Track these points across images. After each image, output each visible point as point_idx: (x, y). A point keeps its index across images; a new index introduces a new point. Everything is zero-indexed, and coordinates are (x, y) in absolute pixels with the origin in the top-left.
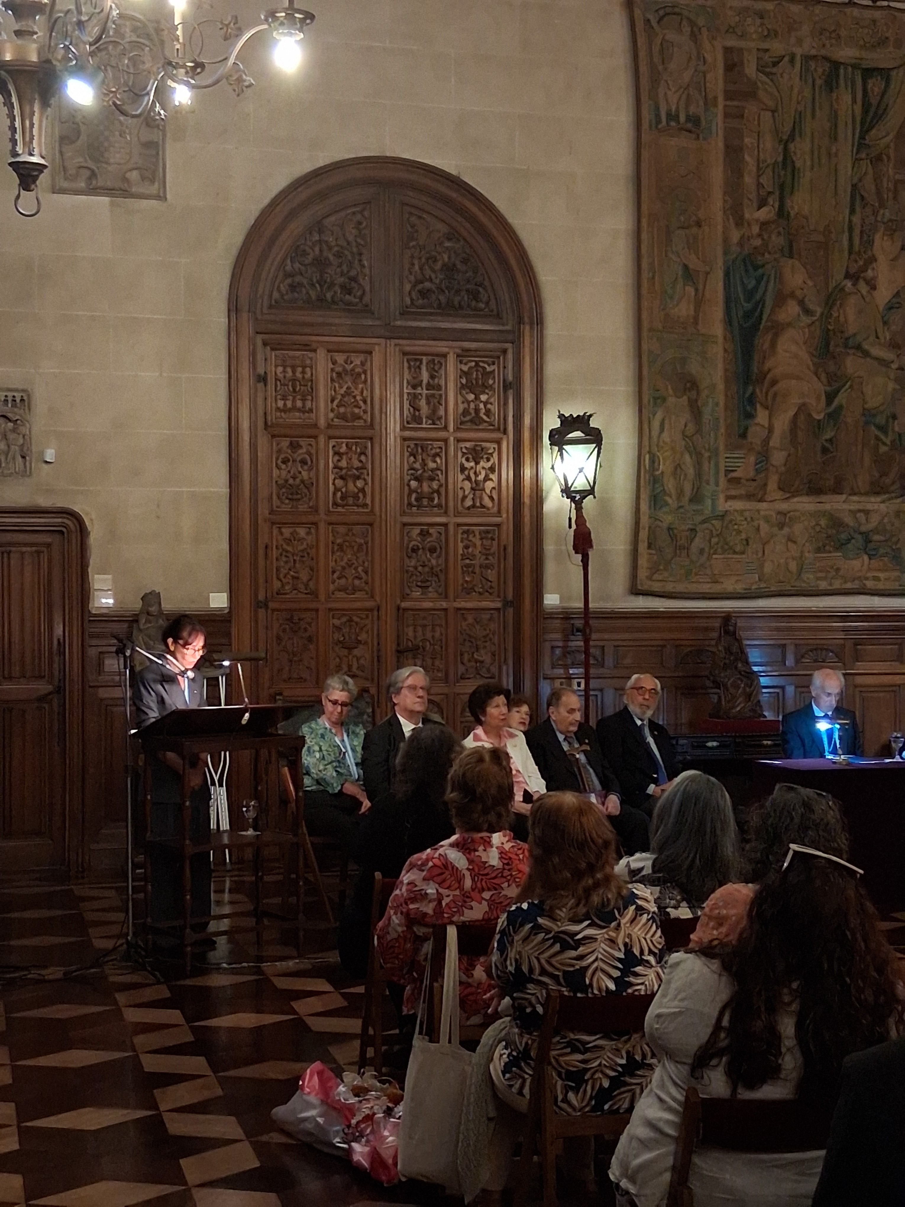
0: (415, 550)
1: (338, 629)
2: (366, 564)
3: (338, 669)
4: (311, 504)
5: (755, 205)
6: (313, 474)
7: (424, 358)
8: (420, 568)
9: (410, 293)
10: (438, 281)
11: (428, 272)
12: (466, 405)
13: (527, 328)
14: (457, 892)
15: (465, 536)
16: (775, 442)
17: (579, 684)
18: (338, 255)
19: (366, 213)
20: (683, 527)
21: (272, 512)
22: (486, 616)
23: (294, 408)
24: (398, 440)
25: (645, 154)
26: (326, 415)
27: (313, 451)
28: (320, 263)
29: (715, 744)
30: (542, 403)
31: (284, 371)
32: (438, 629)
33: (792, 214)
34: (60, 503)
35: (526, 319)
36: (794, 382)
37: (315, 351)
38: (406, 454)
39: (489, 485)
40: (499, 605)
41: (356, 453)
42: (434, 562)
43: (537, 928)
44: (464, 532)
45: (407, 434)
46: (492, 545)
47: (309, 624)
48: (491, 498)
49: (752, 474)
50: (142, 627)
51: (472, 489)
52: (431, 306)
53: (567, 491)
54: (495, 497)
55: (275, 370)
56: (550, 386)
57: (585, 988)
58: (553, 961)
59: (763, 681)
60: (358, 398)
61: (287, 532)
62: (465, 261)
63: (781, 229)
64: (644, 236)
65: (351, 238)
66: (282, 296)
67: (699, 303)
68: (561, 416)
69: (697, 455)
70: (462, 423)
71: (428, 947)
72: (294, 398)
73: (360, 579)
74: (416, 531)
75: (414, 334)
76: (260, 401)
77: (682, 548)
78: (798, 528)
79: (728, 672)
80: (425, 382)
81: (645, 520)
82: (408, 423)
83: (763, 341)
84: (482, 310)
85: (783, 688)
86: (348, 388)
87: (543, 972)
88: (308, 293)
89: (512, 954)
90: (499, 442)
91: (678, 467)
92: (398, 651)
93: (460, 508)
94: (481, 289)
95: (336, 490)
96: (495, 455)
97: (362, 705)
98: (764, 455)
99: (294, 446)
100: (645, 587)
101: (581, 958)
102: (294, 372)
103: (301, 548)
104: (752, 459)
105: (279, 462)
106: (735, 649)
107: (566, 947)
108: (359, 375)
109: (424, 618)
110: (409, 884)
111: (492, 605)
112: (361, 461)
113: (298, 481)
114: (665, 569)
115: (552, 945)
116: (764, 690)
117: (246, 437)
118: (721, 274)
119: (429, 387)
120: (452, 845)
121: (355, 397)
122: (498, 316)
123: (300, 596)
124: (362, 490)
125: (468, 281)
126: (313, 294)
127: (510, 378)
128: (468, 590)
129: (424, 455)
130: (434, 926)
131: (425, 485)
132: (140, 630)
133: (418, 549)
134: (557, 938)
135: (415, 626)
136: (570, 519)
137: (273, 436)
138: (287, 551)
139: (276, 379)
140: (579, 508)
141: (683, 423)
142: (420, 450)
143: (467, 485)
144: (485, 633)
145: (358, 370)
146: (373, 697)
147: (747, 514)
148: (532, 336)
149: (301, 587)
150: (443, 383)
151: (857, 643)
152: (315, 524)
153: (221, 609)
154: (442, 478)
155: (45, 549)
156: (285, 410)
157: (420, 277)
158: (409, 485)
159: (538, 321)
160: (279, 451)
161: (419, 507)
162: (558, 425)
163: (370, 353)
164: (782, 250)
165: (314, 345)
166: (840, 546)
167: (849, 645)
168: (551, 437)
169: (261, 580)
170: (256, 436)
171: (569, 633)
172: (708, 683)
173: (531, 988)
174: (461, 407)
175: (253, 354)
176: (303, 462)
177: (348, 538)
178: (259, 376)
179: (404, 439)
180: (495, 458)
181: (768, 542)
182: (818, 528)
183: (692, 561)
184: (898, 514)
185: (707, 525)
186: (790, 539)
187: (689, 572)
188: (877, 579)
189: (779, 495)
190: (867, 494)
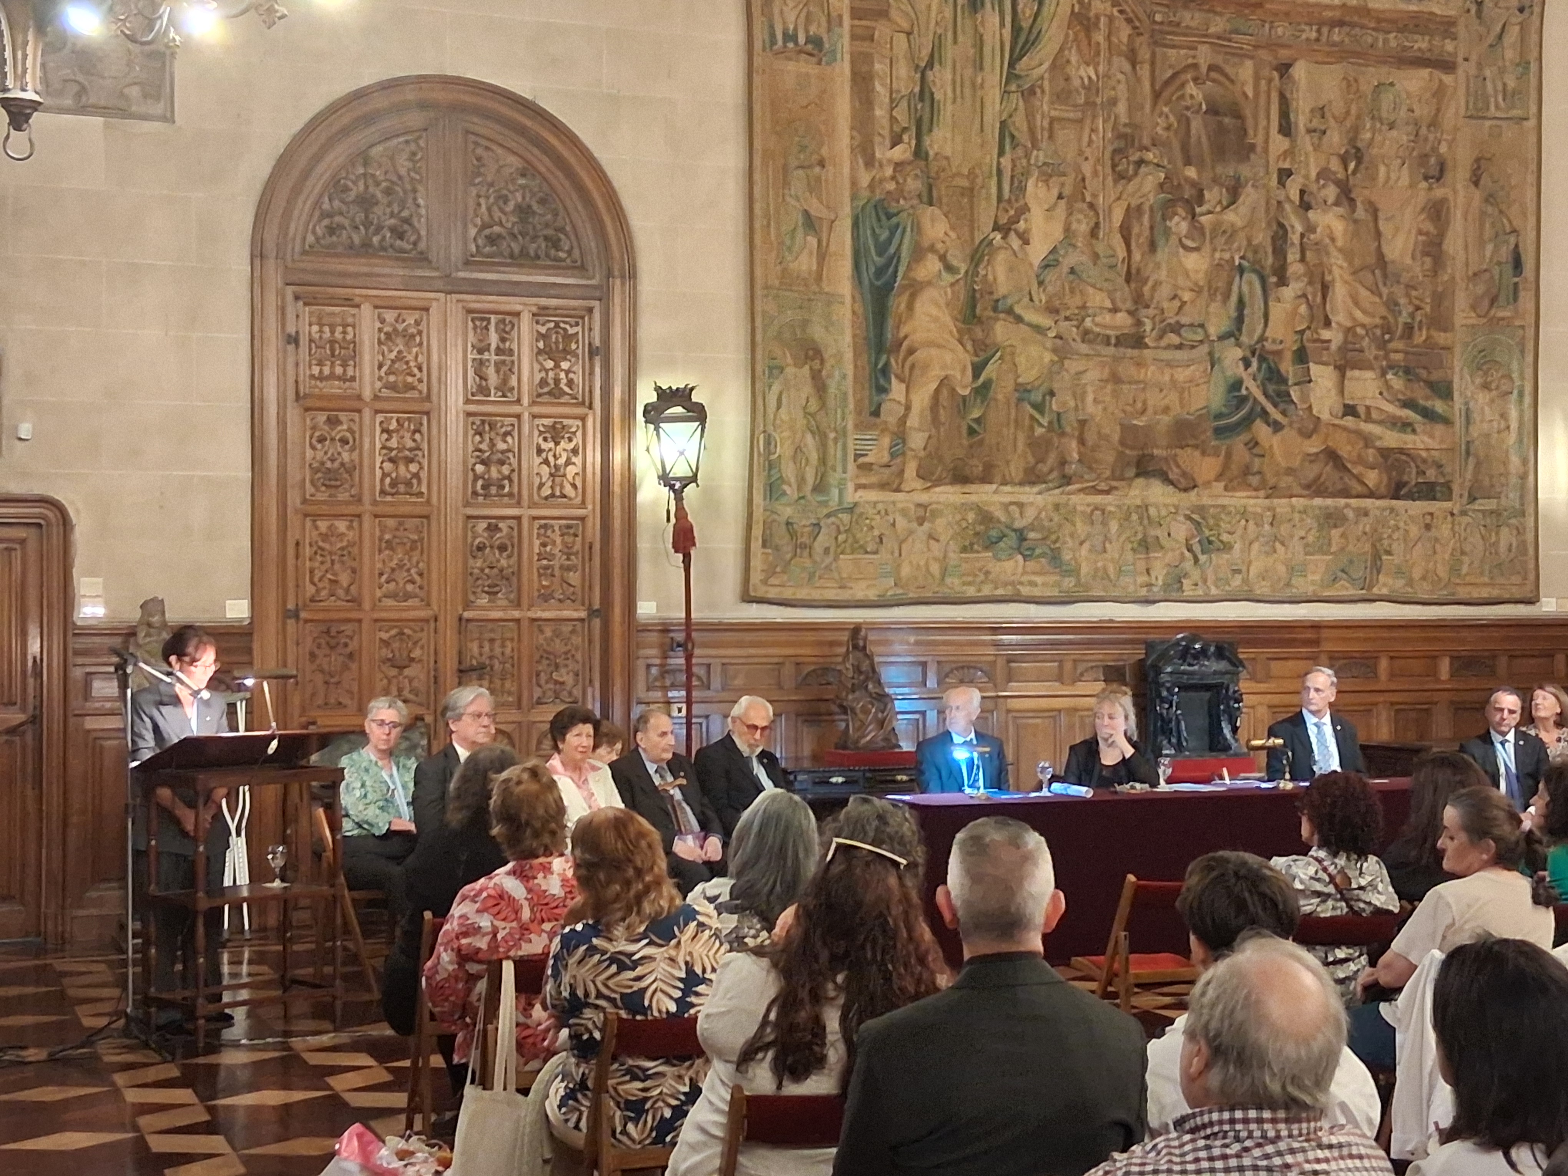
0: (481, 548)
1: (386, 643)
2: (421, 565)
3: (386, 692)
4: (353, 492)
5: (888, 142)
6: (355, 455)
7: (493, 317)
8: (487, 571)
9: (475, 239)
10: (509, 225)
11: (497, 214)
12: (543, 374)
13: (618, 282)
14: (514, 924)
15: (542, 531)
16: (913, 421)
17: (680, 710)
18: (388, 192)
19: (422, 143)
20: (804, 522)
21: (304, 501)
22: (566, 628)
23: (332, 376)
24: (461, 415)
25: (757, 79)
26: (372, 384)
27: (356, 428)
28: (366, 202)
29: (840, 780)
30: (635, 373)
31: (321, 331)
32: (509, 644)
33: (931, 153)
34: (37, 489)
35: (616, 273)
36: (934, 351)
37: (358, 306)
38: (471, 432)
39: (571, 471)
40: (583, 614)
41: (408, 431)
42: (504, 563)
43: (593, 950)
44: (541, 527)
45: (472, 408)
46: (574, 543)
47: (351, 638)
48: (574, 486)
49: (886, 459)
50: (141, 641)
51: (551, 475)
52: (501, 254)
53: (665, 479)
54: (579, 484)
55: (309, 330)
56: (645, 351)
57: (644, 1011)
58: (611, 983)
59: (899, 705)
60: (412, 364)
61: (323, 525)
62: (542, 202)
63: (918, 172)
64: (757, 176)
65: (403, 172)
66: (317, 239)
67: (822, 255)
68: (658, 389)
69: (821, 435)
70: (539, 395)
71: (482, 986)
72: (333, 363)
73: (413, 582)
74: (483, 525)
75: (479, 288)
76: (290, 367)
77: (803, 546)
78: (940, 524)
79: (857, 694)
80: (493, 347)
81: (759, 513)
82: (473, 395)
83: (898, 303)
84: (564, 260)
85: (923, 713)
86: (399, 352)
87: (599, 995)
88: (350, 238)
89: (566, 979)
90: (583, 419)
91: (798, 450)
92: (461, 671)
93: (536, 497)
94: (562, 236)
95: (385, 475)
96: (579, 434)
97: (415, 736)
98: (900, 436)
99: (333, 422)
100: (760, 594)
101: (639, 979)
102: (332, 332)
103: (339, 545)
104: (886, 442)
105: (314, 441)
106: (865, 666)
107: (622, 968)
108: (413, 336)
109: (492, 631)
110: (461, 917)
111: (575, 615)
112: (414, 440)
113: (336, 464)
114: (784, 572)
115: (609, 966)
116: (900, 717)
117: (272, 410)
118: (848, 223)
119: (499, 351)
120: (508, 873)
121: (407, 363)
122: (583, 267)
123: (339, 603)
124: (416, 475)
125: (547, 225)
126: (357, 240)
127: (597, 342)
128: (546, 598)
129: (493, 434)
130: (489, 962)
131: (494, 469)
132: (139, 646)
133: (485, 547)
134: (614, 959)
135: (481, 640)
136: (668, 512)
137: (307, 410)
138: (322, 549)
139: (311, 341)
140: (679, 499)
141: (804, 396)
142: (487, 428)
143: (545, 470)
144: (564, 649)
145: (412, 330)
146: (427, 726)
147: (880, 506)
148: (623, 292)
149: (341, 592)
150: (515, 347)
151: (1010, 660)
152: (359, 516)
153: (242, 620)
154: (514, 461)
155: (17, 546)
156: (321, 378)
157: (486, 218)
158: (473, 470)
159: (631, 275)
160: (314, 428)
161: (485, 496)
162: (655, 399)
163: (427, 310)
164: (919, 196)
165: (357, 300)
166: (990, 545)
167: (1001, 662)
168: (646, 412)
169: (291, 584)
170: (285, 407)
171: (668, 648)
172: (834, 708)
173: (588, 1013)
174: (538, 377)
175: (282, 310)
176: (344, 441)
177: (398, 533)
178: (289, 336)
179: (469, 414)
180: (578, 439)
181: (905, 540)
182: (964, 524)
183: (815, 562)
184: (1057, 507)
185: (833, 519)
186: (931, 537)
187: (811, 576)
188: (1033, 584)
189: (918, 484)
190: (1021, 484)
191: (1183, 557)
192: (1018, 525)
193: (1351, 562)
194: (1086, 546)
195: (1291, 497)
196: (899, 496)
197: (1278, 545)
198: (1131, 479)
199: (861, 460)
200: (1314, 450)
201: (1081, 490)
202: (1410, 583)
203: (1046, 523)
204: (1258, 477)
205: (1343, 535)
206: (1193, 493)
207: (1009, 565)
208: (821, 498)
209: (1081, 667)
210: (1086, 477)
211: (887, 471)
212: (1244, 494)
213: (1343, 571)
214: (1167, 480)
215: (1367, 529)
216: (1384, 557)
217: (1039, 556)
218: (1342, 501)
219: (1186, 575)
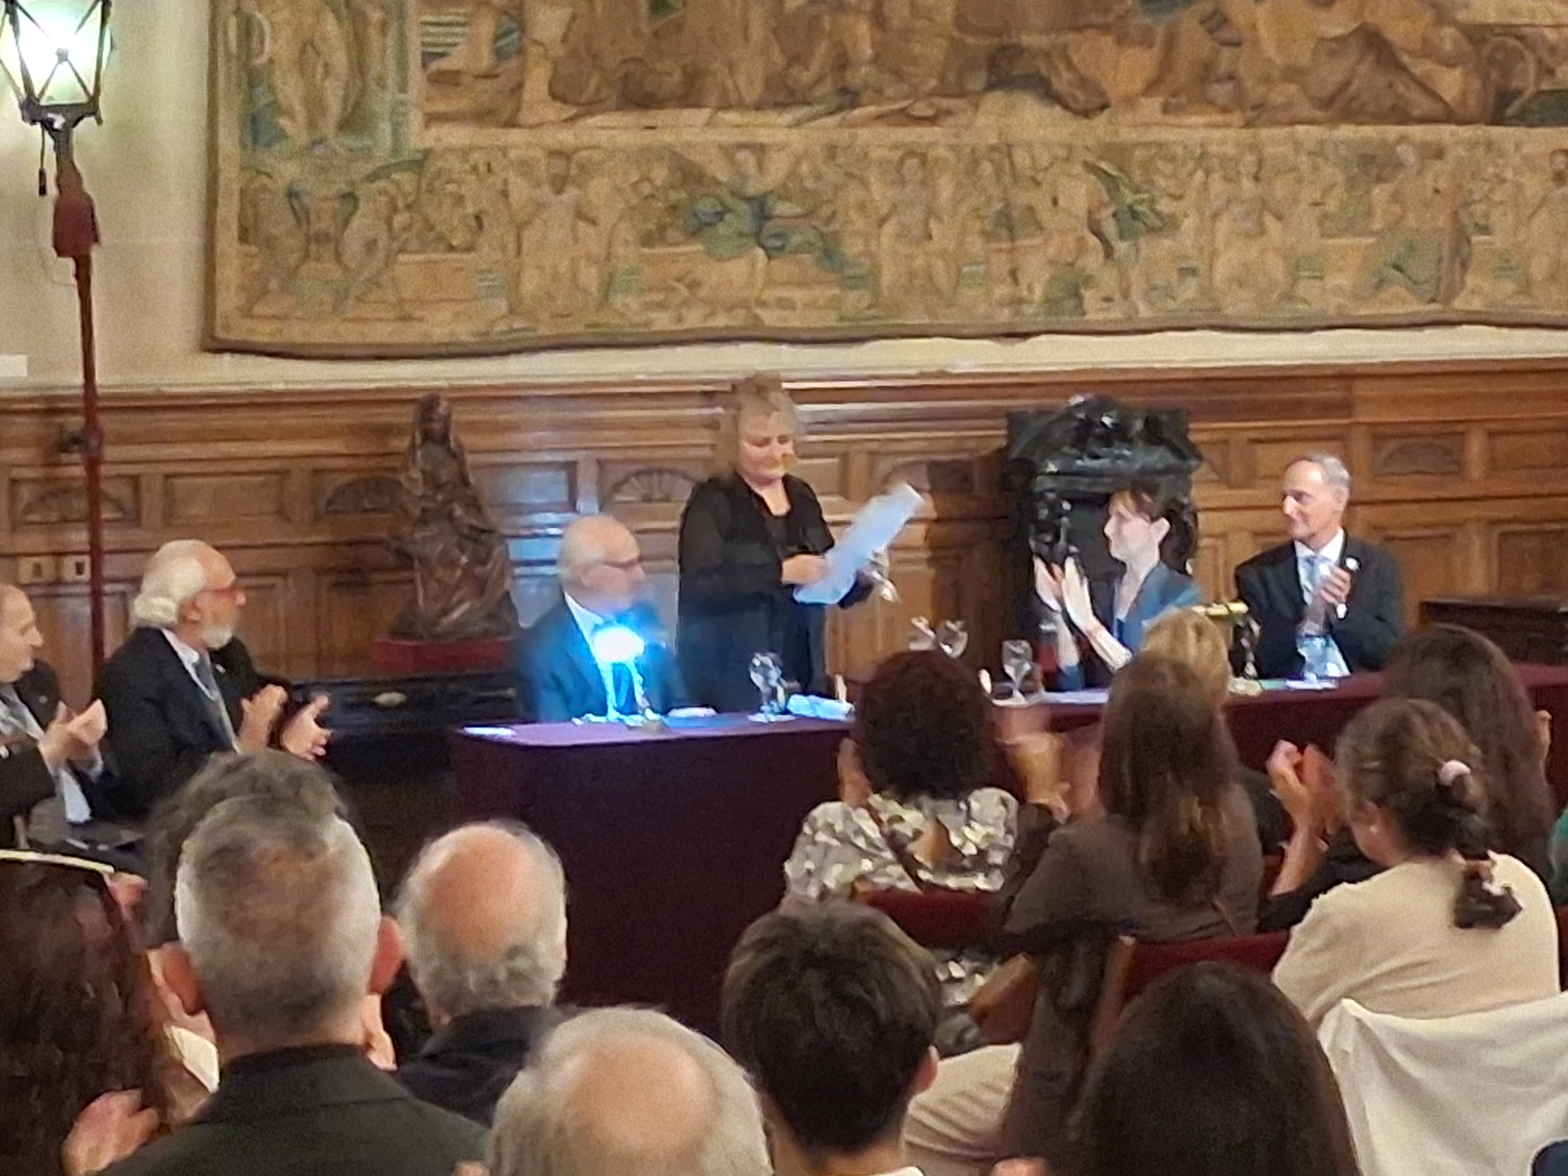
20: (323, 191)
29: (396, 699)
49: (486, 61)
53: (32, 108)
77: (322, 238)
78: (599, 189)
79: (433, 528)
81: (230, 174)
91: (308, 47)
98: (514, 17)
100: (235, 336)
104: (486, 27)
106: (447, 474)
114: (284, 290)
136: (42, 174)
140: (63, 148)
147: (476, 157)
166: (699, 229)
171: (54, 446)
181: (527, 223)
182: (646, 189)
183: (347, 269)
184: (831, 152)
185: (381, 184)
186: (581, 214)
187: (340, 297)
188: (786, 304)
189: (552, 111)
190: (759, 107)
191: (1081, 247)
192: (752, 188)
193: (1411, 248)
194: (889, 228)
195: (1294, 122)
196: (515, 136)
197: (1269, 219)
198: (980, 94)
199: (434, 66)
200: (1339, 31)
201: (880, 117)
202: (1526, 287)
203: (809, 184)
204: (1229, 86)
205: (1395, 197)
206: (1100, 122)
207: (737, 269)
208: (352, 141)
209: (884, 466)
210: (889, 92)
211: (486, 85)
212: (1200, 120)
213: (1398, 268)
214: (1051, 97)
215: (1442, 185)
216: (1476, 239)
217: (796, 251)
218: (1392, 132)
219: (1089, 281)
